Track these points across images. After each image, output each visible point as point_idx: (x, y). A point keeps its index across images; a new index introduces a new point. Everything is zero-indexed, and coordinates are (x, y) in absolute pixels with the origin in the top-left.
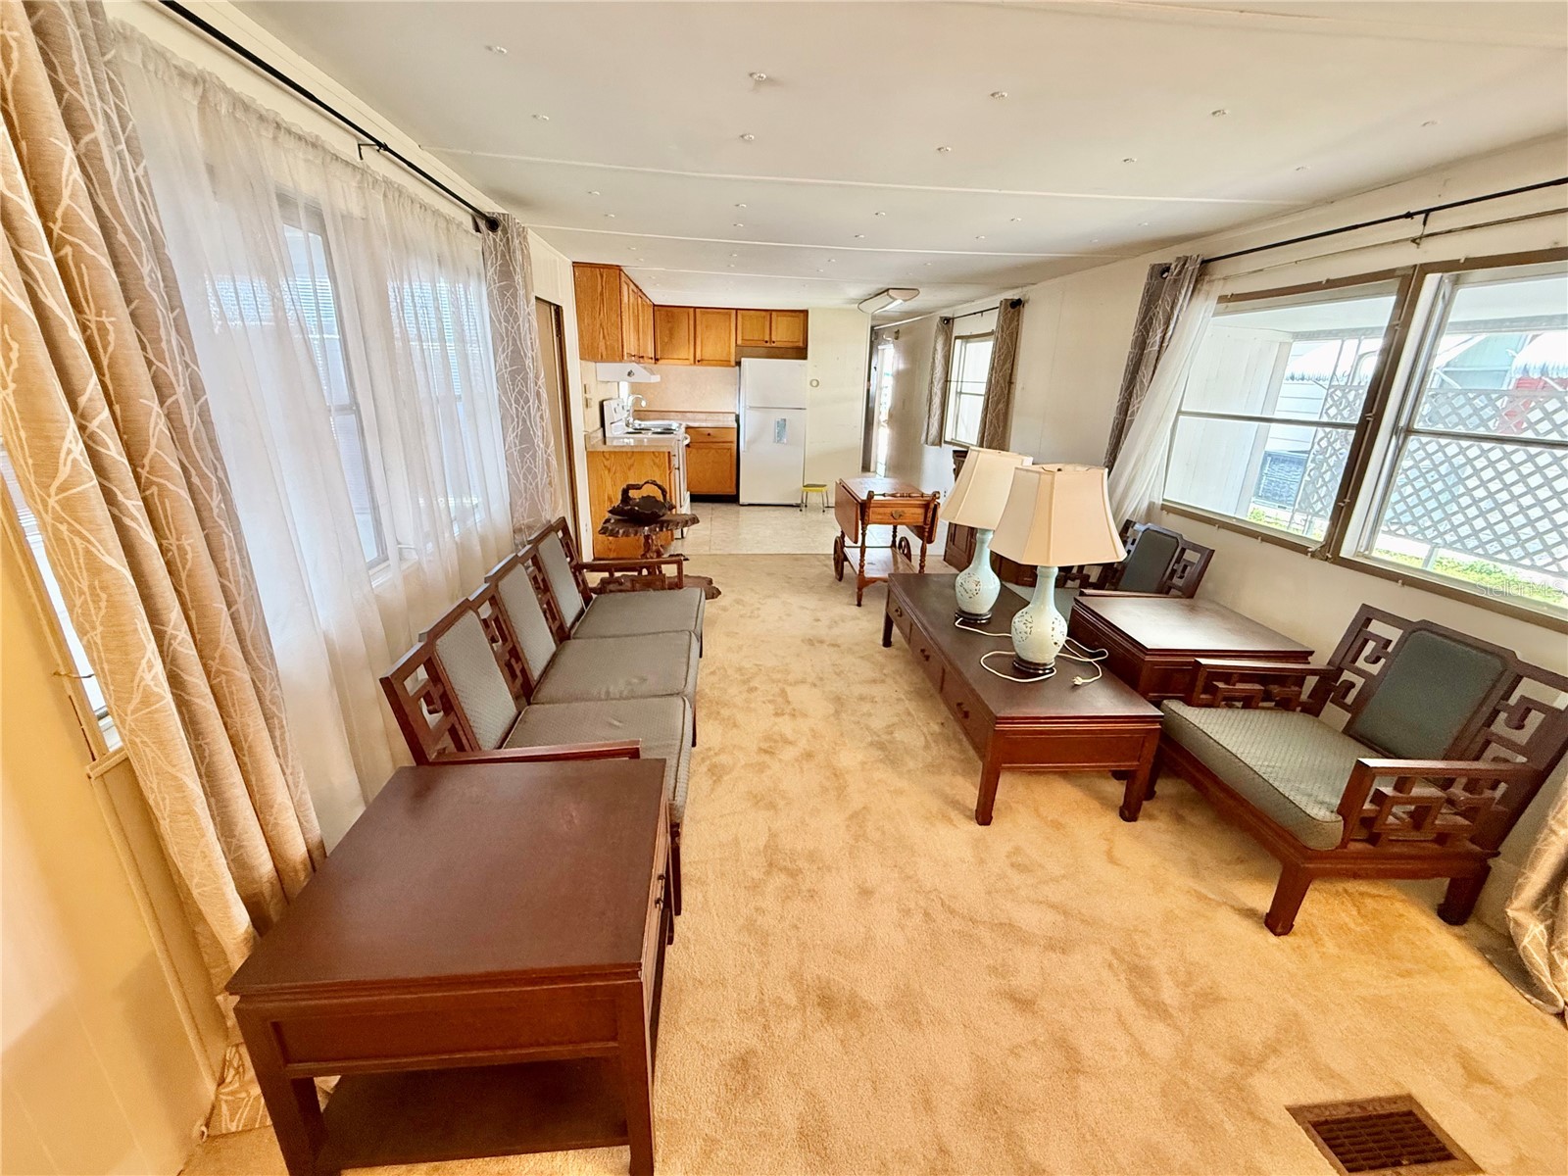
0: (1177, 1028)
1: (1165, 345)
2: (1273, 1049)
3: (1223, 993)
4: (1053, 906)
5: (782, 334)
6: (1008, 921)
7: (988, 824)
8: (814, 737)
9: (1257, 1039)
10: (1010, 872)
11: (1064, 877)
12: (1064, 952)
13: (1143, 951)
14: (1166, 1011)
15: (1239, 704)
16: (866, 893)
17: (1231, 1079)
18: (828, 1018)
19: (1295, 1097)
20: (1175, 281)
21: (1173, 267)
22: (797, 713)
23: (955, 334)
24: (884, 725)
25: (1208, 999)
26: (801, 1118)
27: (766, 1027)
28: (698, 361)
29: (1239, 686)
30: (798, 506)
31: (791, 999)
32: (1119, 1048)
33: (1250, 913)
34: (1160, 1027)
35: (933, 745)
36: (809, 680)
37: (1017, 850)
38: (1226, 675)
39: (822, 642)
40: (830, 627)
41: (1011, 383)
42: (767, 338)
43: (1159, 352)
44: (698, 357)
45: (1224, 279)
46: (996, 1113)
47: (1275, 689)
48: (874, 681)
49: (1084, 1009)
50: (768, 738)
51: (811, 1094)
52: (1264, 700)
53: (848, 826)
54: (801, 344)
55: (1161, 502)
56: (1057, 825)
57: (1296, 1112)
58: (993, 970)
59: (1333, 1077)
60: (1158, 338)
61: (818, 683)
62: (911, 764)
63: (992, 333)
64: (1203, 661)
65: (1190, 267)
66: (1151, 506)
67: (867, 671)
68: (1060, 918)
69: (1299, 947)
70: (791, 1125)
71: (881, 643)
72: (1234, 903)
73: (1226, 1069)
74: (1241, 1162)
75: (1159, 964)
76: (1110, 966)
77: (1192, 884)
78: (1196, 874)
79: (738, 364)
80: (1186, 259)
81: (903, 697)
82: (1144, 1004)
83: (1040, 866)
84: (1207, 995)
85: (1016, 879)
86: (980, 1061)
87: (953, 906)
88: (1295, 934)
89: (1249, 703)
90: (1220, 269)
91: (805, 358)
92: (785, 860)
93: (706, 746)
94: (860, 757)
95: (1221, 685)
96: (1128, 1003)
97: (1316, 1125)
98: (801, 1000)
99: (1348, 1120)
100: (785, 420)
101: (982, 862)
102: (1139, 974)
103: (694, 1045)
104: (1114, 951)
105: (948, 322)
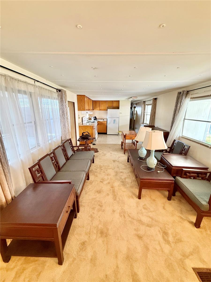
0: (171, 247)
1: (181, 107)
2: (191, 254)
3: (183, 240)
4: (150, 217)
5: (115, 105)
6: (140, 220)
7: (140, 199)
8: (111, 179)
9: (188, 251)
10: (143, 209)
11: (153, 211)
12: (150, 227)
13: (167, 229)
14: (169, 242)
15: (192, 178)
16: (114, 211)
17: (181, 260)
18: (101, 236)
19: (195, 266)
20: (182, 95)
21: (182, 92)
22: (109, 175)
23: (146, 104)
24: (124, 178)
25: (179, 241)
26: (92, 256)
27: (89, 237)
28: (100, 110)
29: (192, 174)
30: (117, 135)
31: (95, 232)
32: (158, 249)
33: (191, 223)
34: (167, 246)
35: (133, 182)
36: (112, 168)
37: (145, 205)
38: (189, 172)
39: (116, 161)
40: (118, 158)
41: (155, 113)
42: (112, 106)
43: (180, 108)
44: (100, 109)
45: (192, 94)
46: (130, 260)
47: (200, 175)
48: (124, 169)
49: (152, 240)
50: (102, 179)
51: (95, 252)
52: (197, 177)
53: (113, 197)
54: (118, 106)
55: (181, 136)
56: (154, 200)
57: (194, 269)
58: (135, 230)
59: (204, 262)
60: (179, 106)
61: (114, 169)
62: (128, 186)
63: (151, 104)
64: (184, 169)
65: (185, 92)
66: (180, 136)
67: (123, 167)
68: (151, 220)
69: (202, 232)
70: (90, 257)
71: (127, 161)
72: (188, 220)
73: (180, 257)
74: (180, 279)
75: (170, 232)
76: (159, 231)
77: (180, 215)
78: (182, 213)
79: (107, 110)
80: (184, 91)
81: (129, 172)
82: (165, 240)
83: (149, 208)
84: (179, 240)
85: (144, 211)
86: (129, 249)
87: (130, 215)
88: (201, 228)
89: (194, 178)
90: (191, 93)
91: (119, 109)
92: (100, 203)
93: (91, 180)
94: (118, 184)
95: (188, 174)
96: (161, 240)
97: (198, 273)
98: (97, 232)
99: (206, 273)
100: (115, 120)
101: (137, 207)
102: (165, 233)
103: (76, 239)
104: (161, 228)
105: (144, 102)
